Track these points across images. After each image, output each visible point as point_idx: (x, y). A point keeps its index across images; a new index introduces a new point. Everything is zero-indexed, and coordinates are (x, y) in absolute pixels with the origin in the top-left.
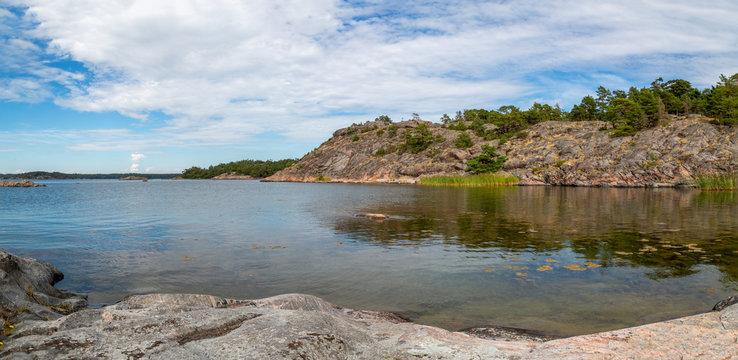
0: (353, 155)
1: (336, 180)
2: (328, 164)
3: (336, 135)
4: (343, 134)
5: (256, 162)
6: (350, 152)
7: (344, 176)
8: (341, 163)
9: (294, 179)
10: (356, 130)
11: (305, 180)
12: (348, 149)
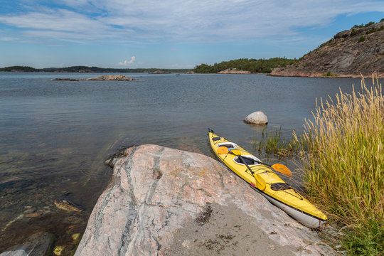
0: (358, 54)
1: (344, 76)
2: (334, 62)
3: (337, 37)
4: (345, 36)
5: (251, 60)
6: (356, 52)
7: (351, 72)
8: (347, 61)
9: (302, 75)
10: (360, 32)
11: (312, 76)
12: (354, 49)
